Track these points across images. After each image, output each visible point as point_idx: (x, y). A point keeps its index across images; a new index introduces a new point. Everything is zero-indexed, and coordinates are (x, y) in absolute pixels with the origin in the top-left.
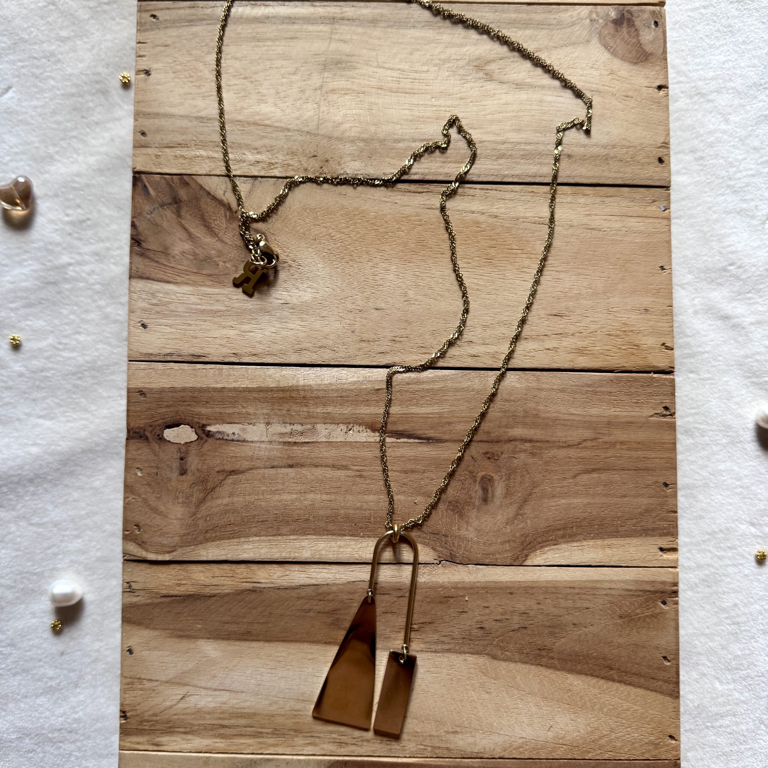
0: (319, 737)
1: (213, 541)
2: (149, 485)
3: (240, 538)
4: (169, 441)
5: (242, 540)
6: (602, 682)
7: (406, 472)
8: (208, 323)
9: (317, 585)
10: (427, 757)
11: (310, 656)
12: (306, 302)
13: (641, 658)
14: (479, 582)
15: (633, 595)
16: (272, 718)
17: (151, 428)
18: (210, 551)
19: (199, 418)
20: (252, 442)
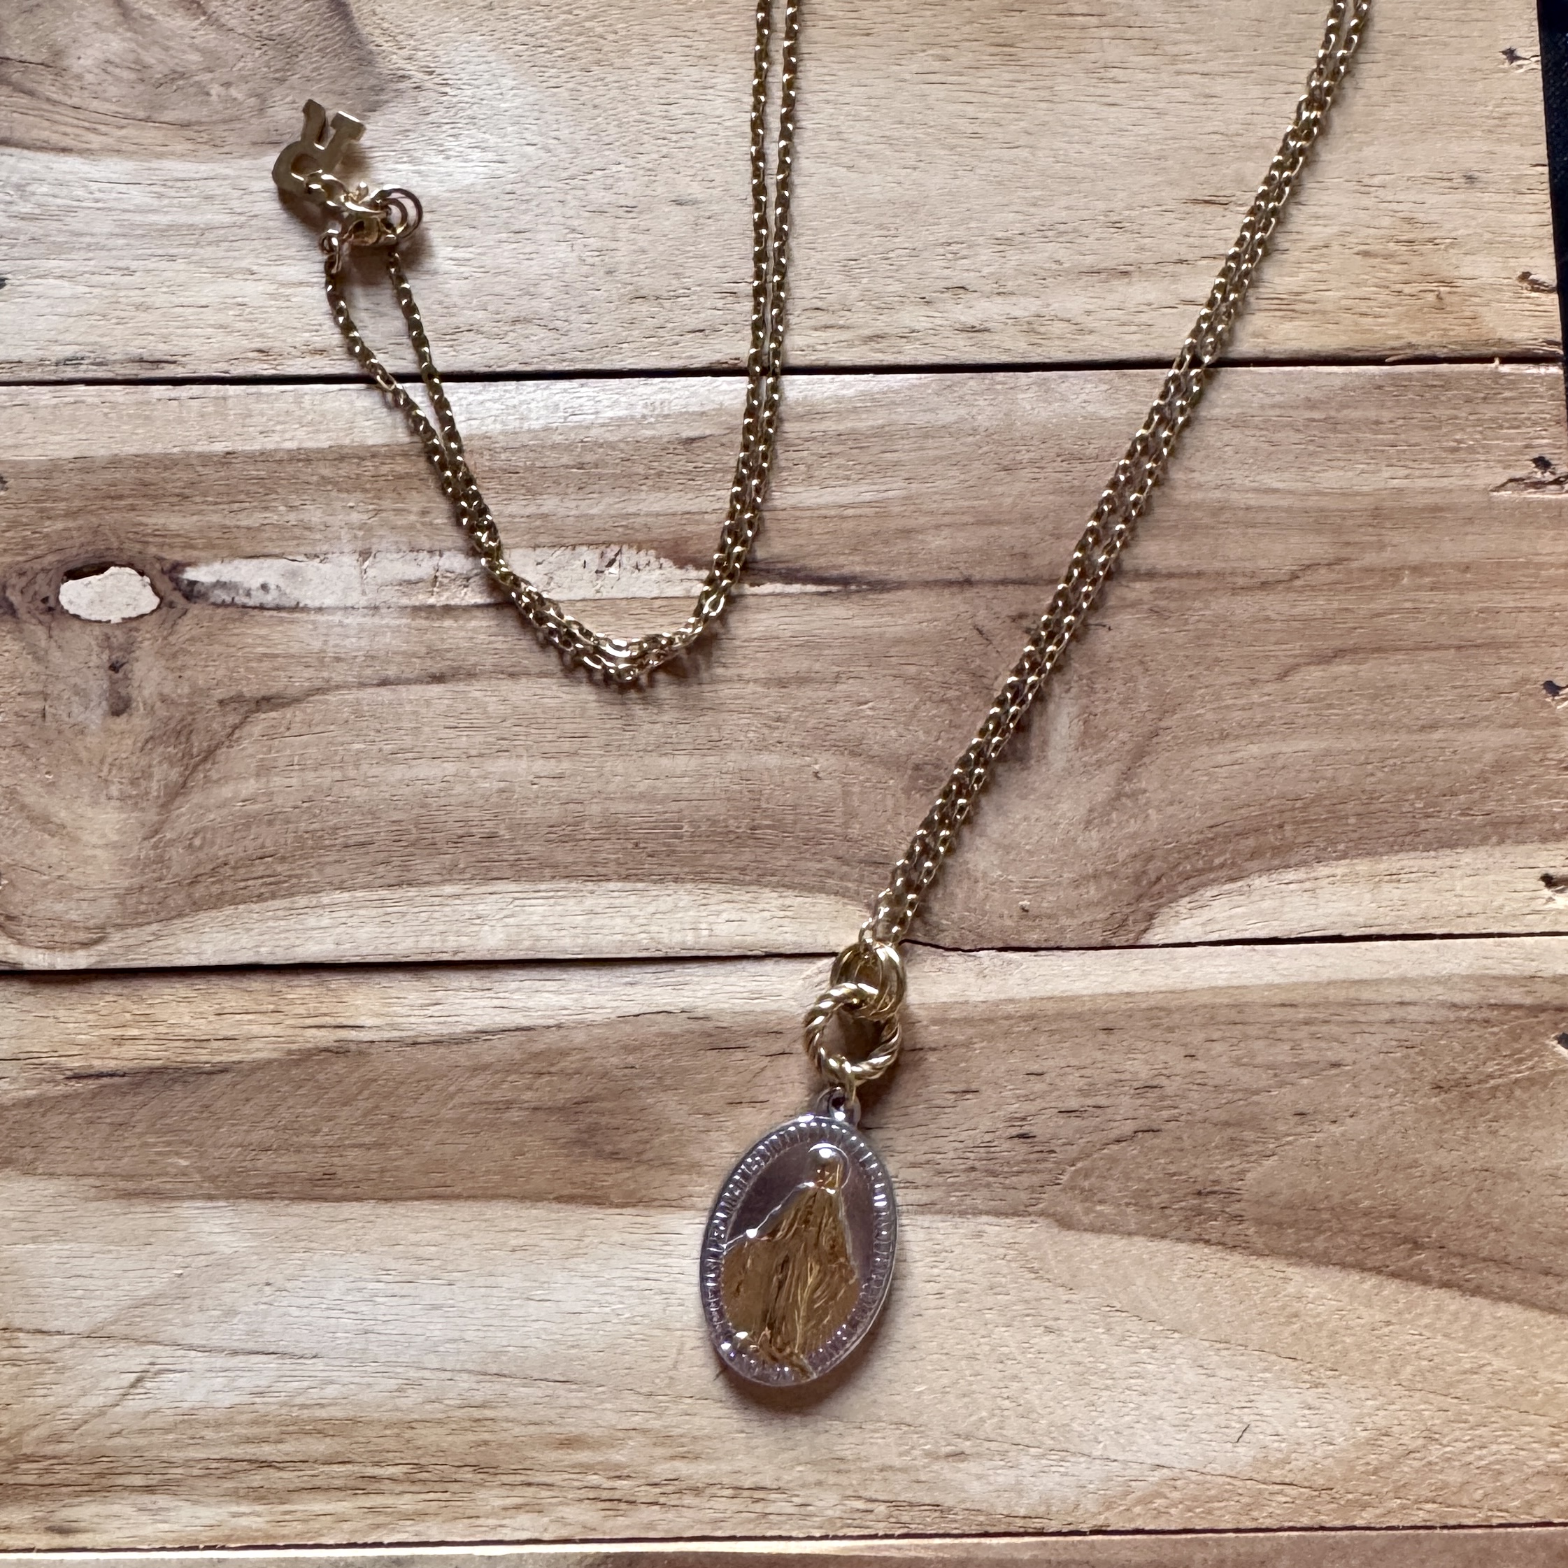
0: (549, 1486)
1: (215, 907)
2: (21, 746)
3: (292, 895)
4: (76, 617)
5: (301, 901)
6: (1392, 1288)
7: (782, 683)
8: (180, 265)
9: (528, 1029)
10: (875, 1537)
11: (514, 1241)
12: (467, 190)
13: (1507, 1210)
14: (1011, 1001)
15: (1470, 1021)
16: (408, 1434)
17: (24, 580)
18: (205, 938)
19: (162, 545)
20: (320, 610)
